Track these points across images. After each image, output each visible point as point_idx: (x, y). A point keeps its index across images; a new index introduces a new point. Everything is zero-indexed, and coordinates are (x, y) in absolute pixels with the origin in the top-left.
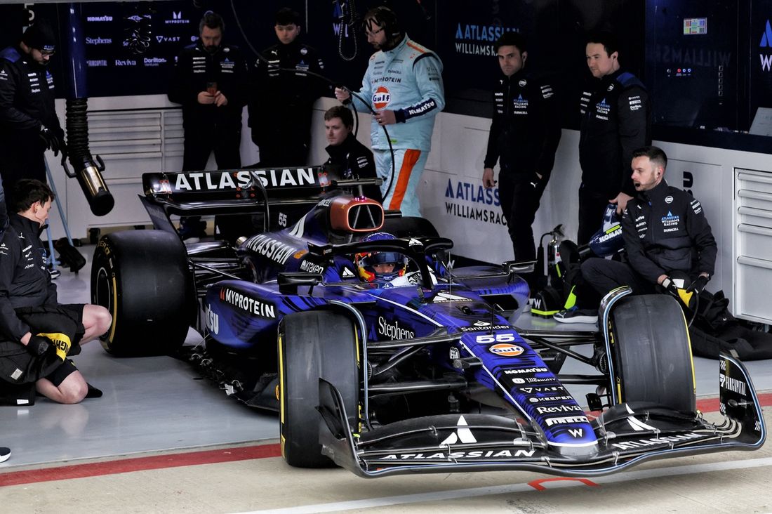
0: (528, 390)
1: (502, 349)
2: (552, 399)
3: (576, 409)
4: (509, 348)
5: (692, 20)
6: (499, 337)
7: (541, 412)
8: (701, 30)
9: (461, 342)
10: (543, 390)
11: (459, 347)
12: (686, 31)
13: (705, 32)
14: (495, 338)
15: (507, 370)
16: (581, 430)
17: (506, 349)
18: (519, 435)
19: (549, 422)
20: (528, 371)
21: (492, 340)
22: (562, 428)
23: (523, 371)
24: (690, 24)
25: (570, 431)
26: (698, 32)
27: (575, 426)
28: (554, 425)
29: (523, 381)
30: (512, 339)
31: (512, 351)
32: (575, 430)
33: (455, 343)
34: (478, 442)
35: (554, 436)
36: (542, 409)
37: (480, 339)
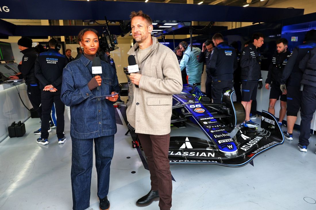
0: (209, 127)
1: (198, 110)
2: (218, 131)
3: (227, 135)
4: (200, 110)
5: (294, 37)
6: (197, 106)
7: (216, 137)
8: (296, 40)
9: (185, 107)
10: (214, 127)
11: (185, 109)
12: (292, 40)
13: (297, 41)
14: (195, 106)
15: (201, 118)
16: (231, 145)
17: (199, 110)
18: (208, 146)
19: (220, 142)
20: (208, 119)
21: (194, 107)
22: (224, 145)
23: (206, 119)
24: (293, 38)
25: (228, 146)
26: (295, 41)
27: (229, 143)
28: (221, 143)
29: (207, 123)
30: (200, 106)
31: (201, 111)
32: (230, 146)
33: (183, 107)
34: (193, 148)
35: (222, 148)
36: (216, 136)
37: (191, 106)
